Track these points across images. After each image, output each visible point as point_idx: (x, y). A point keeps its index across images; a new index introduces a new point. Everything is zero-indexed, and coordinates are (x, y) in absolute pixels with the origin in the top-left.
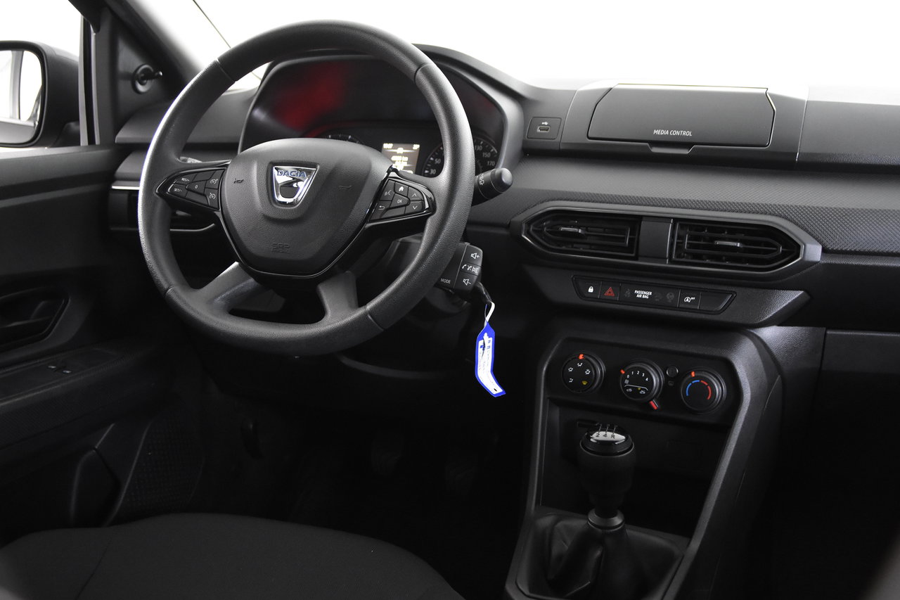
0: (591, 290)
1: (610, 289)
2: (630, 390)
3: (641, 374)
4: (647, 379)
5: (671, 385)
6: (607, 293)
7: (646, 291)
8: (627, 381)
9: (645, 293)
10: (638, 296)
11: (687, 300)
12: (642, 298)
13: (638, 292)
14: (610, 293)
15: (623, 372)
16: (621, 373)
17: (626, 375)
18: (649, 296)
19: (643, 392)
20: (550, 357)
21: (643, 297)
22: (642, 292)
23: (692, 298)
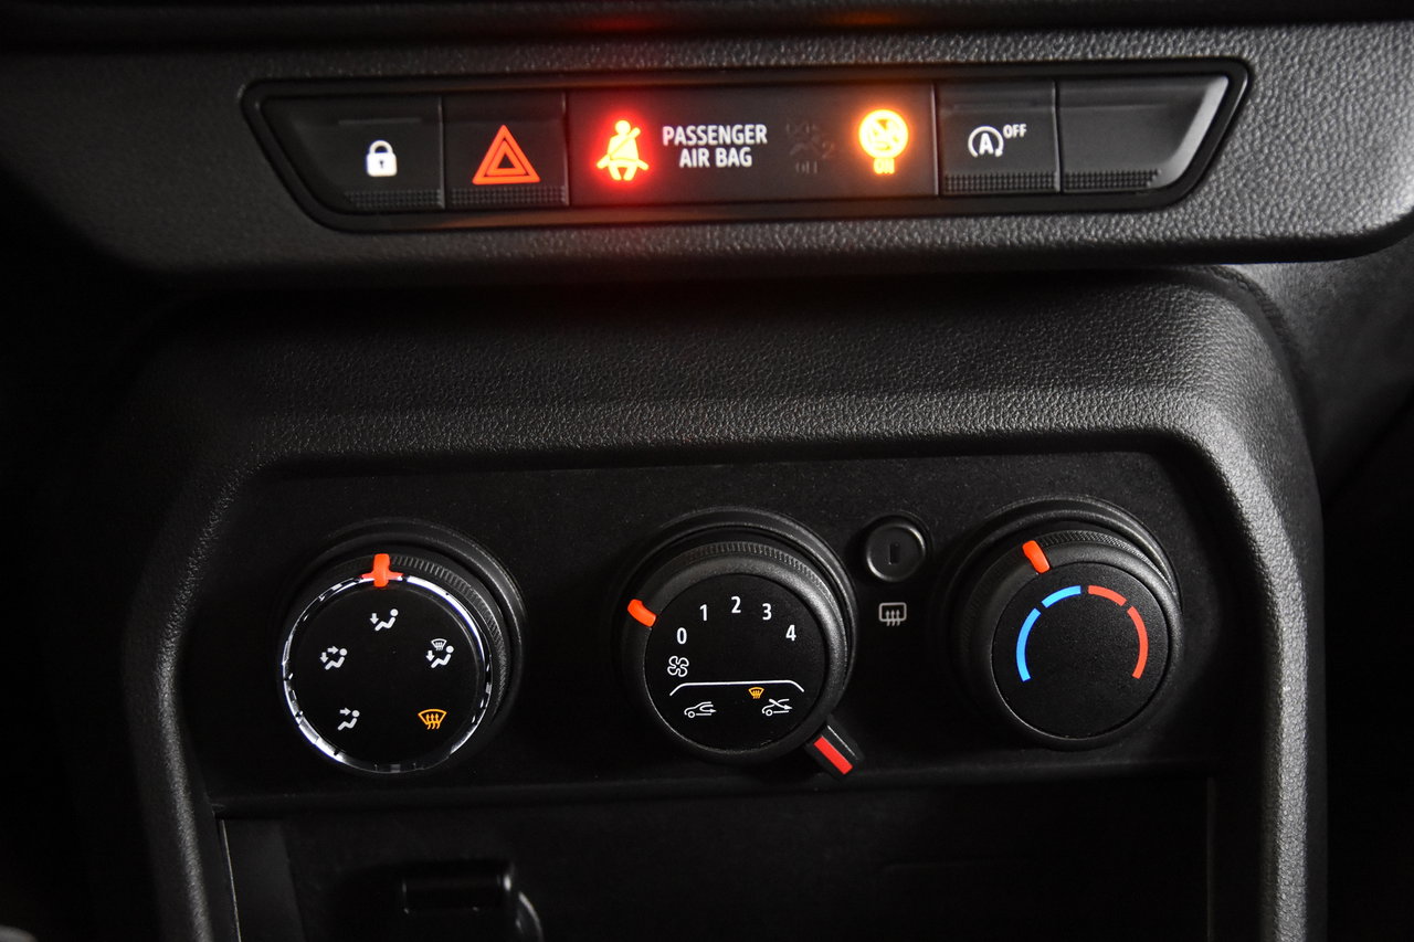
0: (382, 163)
1: (503, 142)
2: (706, 708)
3: (752, 608)
4: (791, 633)
5: (893, 620)
6: (488, 173)
7: (728, 121)
8: (678, 666)
9: (726, 134)
10: (685, 159)
11: (986, 145)
12: (712, 170)
13: (680, 137)
14: (505, 163)
15: (644, 615)
16: (637, 624)
17: (664, 630)
18: (756, 150)
19: (781, 706)
20: (186, 595)
21: (722, 159)
22: (709, 134)
23: (1011, 131)
